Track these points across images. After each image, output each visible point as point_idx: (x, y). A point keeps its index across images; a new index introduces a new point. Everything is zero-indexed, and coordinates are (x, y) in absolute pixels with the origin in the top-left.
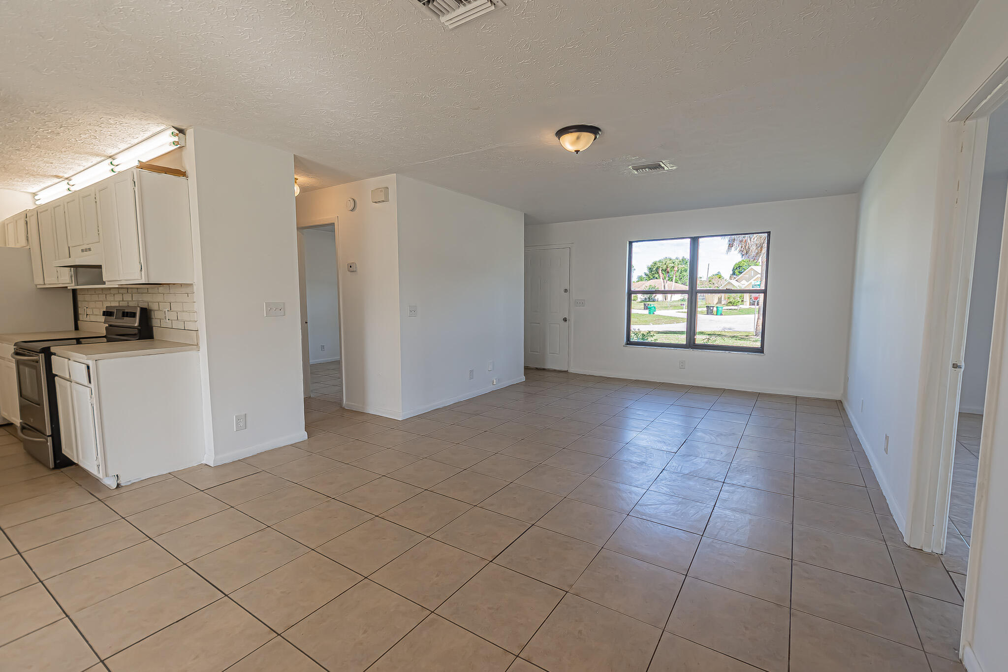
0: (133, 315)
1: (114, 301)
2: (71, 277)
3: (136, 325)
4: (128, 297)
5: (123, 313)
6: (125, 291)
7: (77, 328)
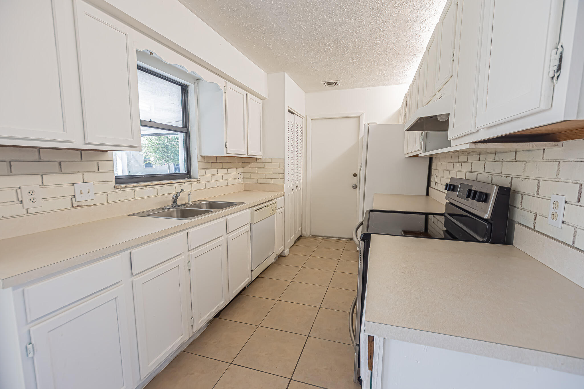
0: (484, 198)
1: (461, 171)
2: (421, 142)
3: (487, 216)
4: (478, 167)
5: (470, 191)
6: (476, 158)
7: (427, 194)
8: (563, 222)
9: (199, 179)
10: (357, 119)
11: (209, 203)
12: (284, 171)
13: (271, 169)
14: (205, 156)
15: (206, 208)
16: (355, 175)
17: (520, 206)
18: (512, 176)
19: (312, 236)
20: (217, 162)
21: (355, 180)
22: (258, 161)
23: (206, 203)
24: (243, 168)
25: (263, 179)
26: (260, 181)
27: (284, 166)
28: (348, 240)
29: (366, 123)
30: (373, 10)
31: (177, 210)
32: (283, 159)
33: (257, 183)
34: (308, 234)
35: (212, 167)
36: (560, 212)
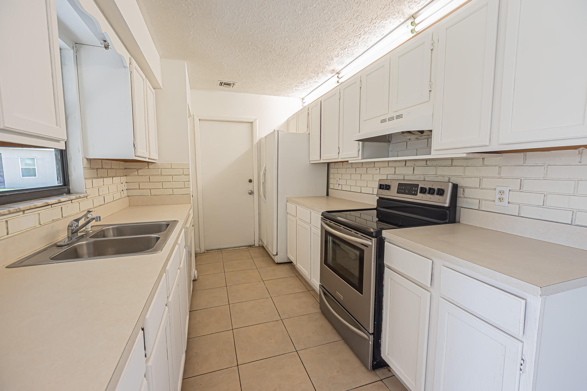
2: (359, 151)
3: (446, 205)
7: (328, 195)
8: (509, 202)
9: (85, 194)
10: (250, 124)
11: (117, 228)
12: (189, 178)
13: (171, 176)
14: (90, 159)
15: (114, 236)
16: (250, 181)
17: (462, 196)
18: (449, 176)
19: (207, 250)
20: (102, 168)
21: (250, 186)
22: (150, 166)
23: (113, 228)
24: (126, 176)
25: (160, 190)
26: (154, 192)
27: (189, 172)
28: (247, 247)
29: (276, 130)
30: (319, 27)
31: (87, 244)
32: (188, 164)
33: (150, 195)
34: (203, 250)
35: (98, 176)
36: (505, 196)
